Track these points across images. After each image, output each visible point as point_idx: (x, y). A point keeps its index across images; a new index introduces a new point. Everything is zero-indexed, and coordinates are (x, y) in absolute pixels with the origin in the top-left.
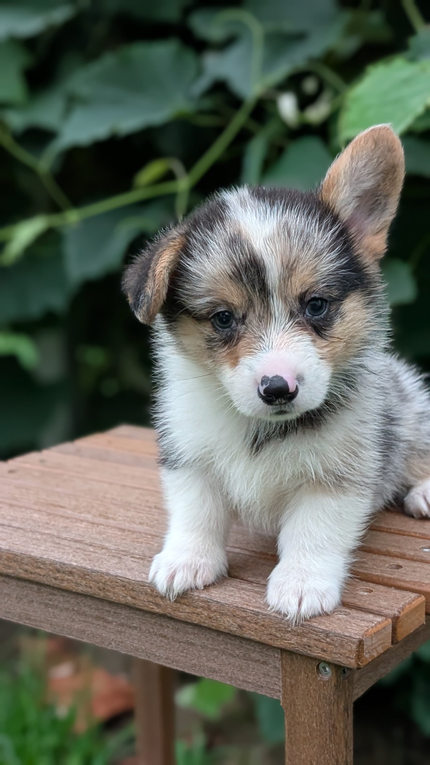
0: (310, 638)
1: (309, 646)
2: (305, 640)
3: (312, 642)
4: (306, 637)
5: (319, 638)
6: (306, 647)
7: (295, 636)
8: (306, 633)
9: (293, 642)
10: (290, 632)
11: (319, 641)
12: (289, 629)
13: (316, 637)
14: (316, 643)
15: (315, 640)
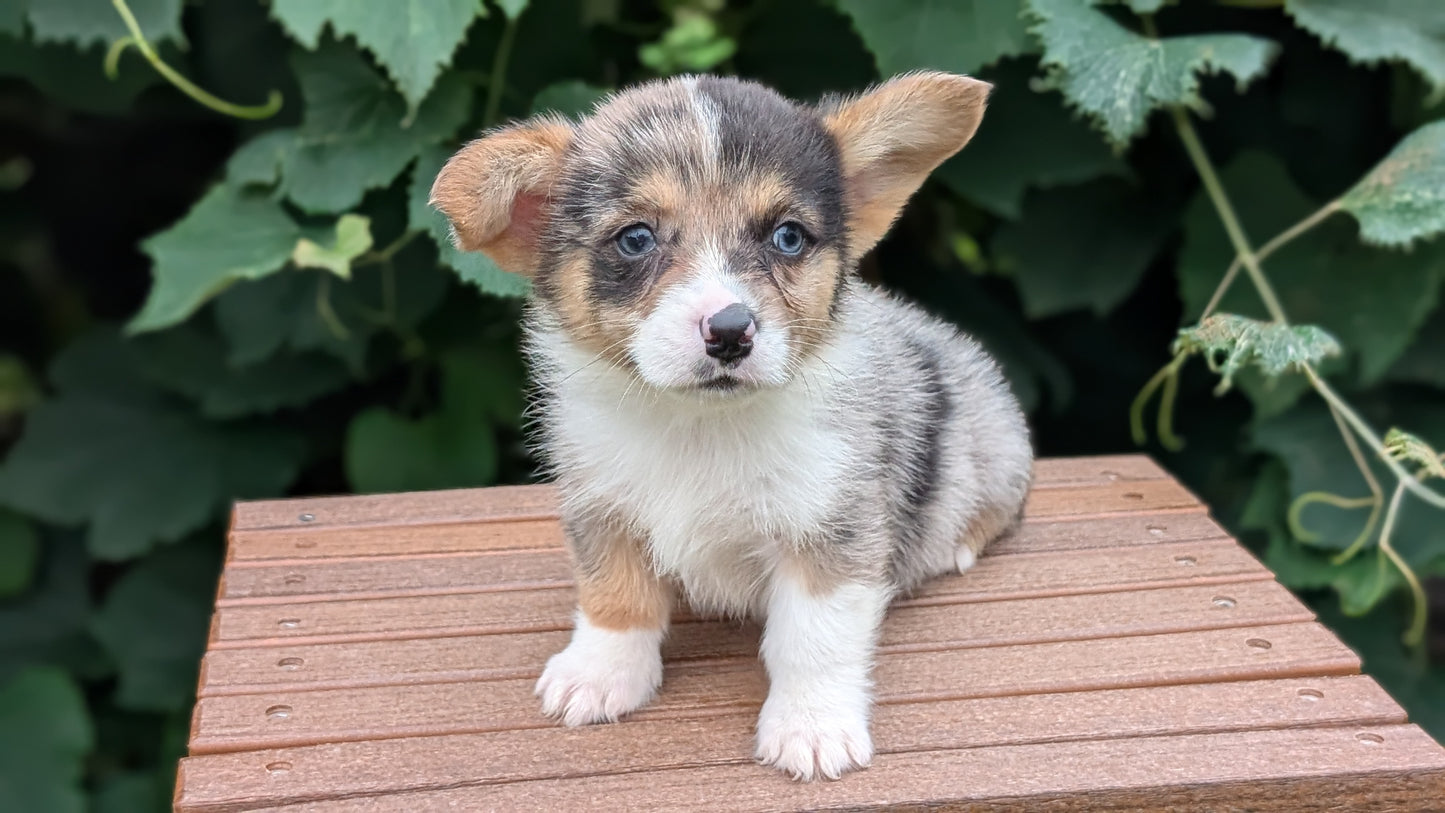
0: (1378, 792)
1: (1376, 803)
2: (1369, 796)
3: (1381, 797)
4: (1372, 791)
5: (1395, 785)
6: (1371, 806)
7: (1351, 795)
8: (1372, 786)
9: (1346, 806)
10: (1343, 791)
11: (1396, 790)
12: (1343, 788)
13: (1390, 786)
14: (1389, 795)
15: (1388, 790)
